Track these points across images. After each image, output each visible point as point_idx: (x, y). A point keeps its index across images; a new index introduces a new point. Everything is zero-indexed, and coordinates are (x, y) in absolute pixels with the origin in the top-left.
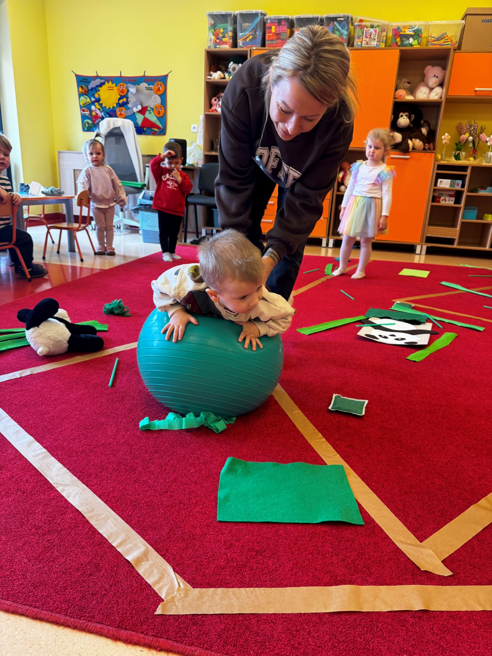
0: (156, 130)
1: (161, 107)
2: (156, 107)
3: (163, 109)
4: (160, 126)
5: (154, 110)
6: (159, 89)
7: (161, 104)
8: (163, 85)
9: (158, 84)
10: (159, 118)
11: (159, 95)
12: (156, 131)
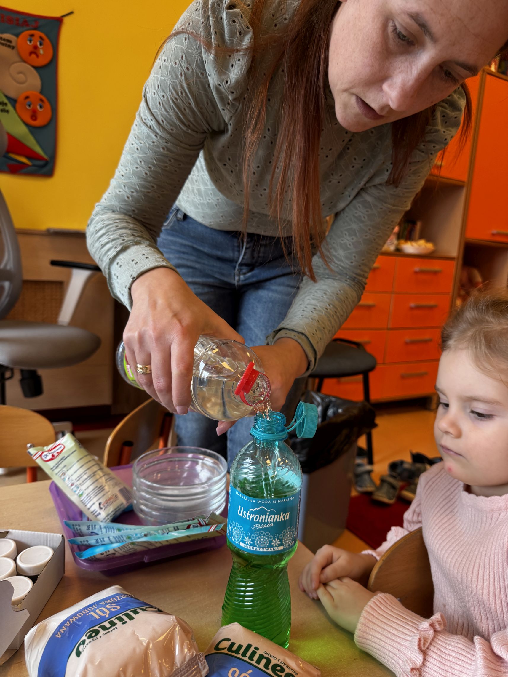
0: (24, 160)
1: (41, 100)
2: (27, 97)
3: (47, 105)
4: (38, 150)
5: (18, 106)
6: (34, 51)
7: (41, 92)
8: (47, 41)
9: (32, 35)
10: (33, 129)
11: (35, 68)
12: (24, 165)
